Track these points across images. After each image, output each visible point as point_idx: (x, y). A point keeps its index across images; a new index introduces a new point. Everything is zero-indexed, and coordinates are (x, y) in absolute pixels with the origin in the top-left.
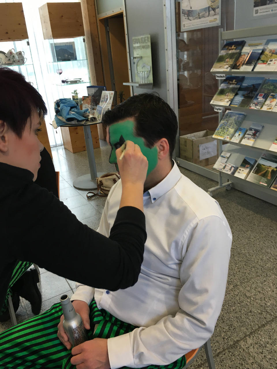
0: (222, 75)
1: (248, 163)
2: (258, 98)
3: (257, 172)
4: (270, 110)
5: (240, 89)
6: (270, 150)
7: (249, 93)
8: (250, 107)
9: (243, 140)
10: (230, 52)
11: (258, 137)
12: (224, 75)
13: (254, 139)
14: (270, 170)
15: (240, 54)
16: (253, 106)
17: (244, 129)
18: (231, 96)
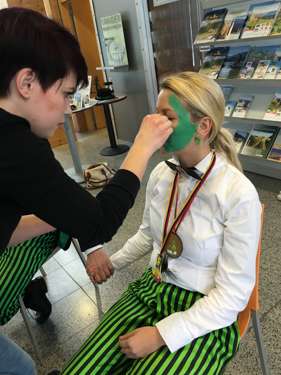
0: (206, 47)
1: (241, 137)
2: (247, 68)
3: (251, 144)
4: (262, 78)
5: (226, 60)
6: (264, 119)
7: (236, 64)
8: (240, 77)
9: (234, 113)
10: (212, 22)
11: (249, 108)
12: (209, 46)
13: (246, 111)
14: (264, 141)
15: (223, 23)
16: (242, 76)
17: (234, 101)
18: (218, 69)
